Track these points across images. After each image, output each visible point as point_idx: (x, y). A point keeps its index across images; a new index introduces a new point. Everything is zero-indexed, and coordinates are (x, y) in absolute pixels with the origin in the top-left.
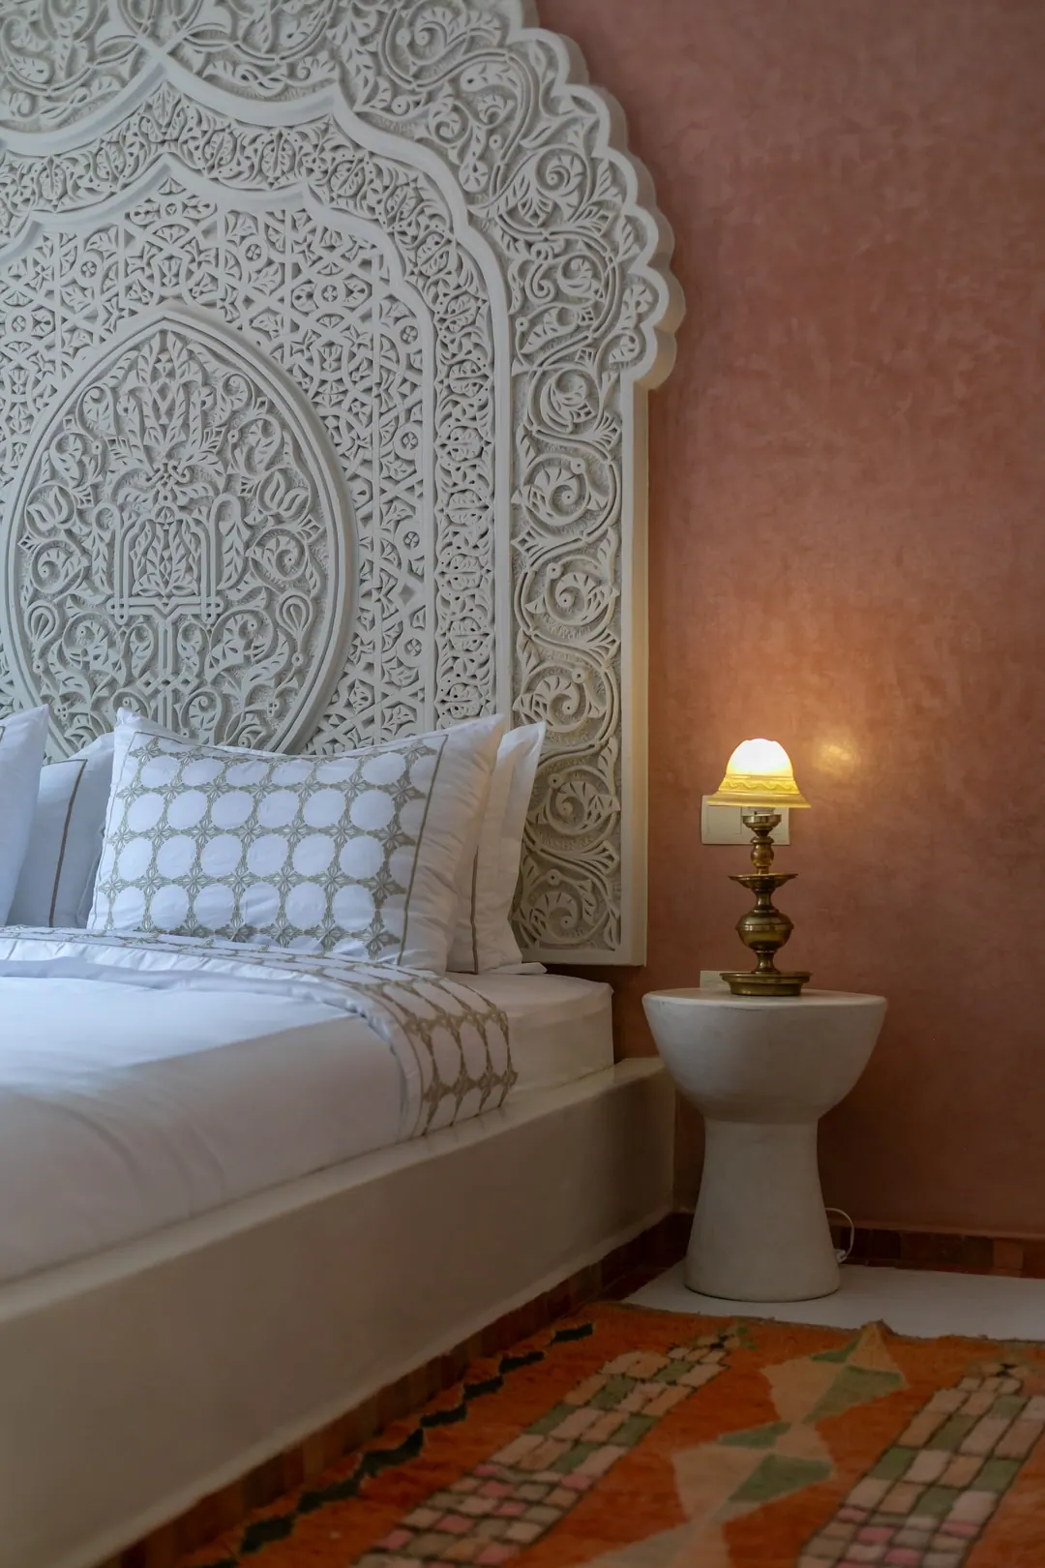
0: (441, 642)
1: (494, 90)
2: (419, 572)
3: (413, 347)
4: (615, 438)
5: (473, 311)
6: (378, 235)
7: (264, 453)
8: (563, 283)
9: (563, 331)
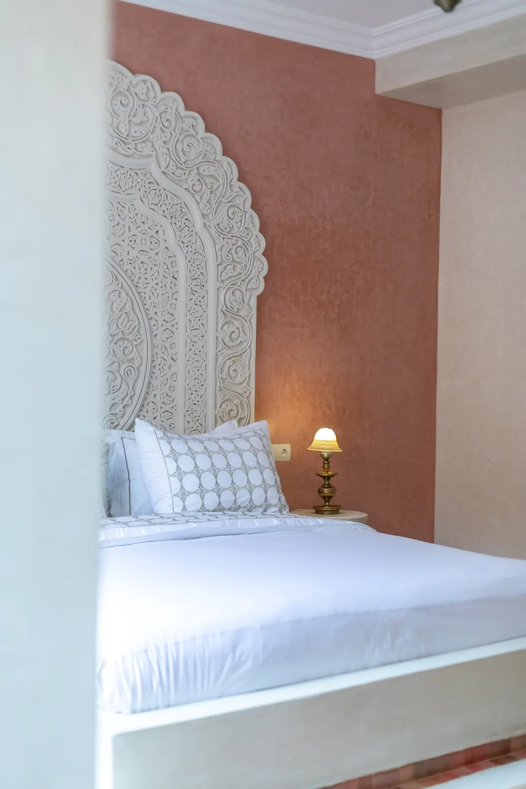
0: (187, 387)
1: (211, 176)
2: (175, 359)
3: (175, 269)
4: (250, 315)
5: (201, 259)
6: (166, 223)
7: (119, 305)
8: (235, 256)
9: (234, 274)
